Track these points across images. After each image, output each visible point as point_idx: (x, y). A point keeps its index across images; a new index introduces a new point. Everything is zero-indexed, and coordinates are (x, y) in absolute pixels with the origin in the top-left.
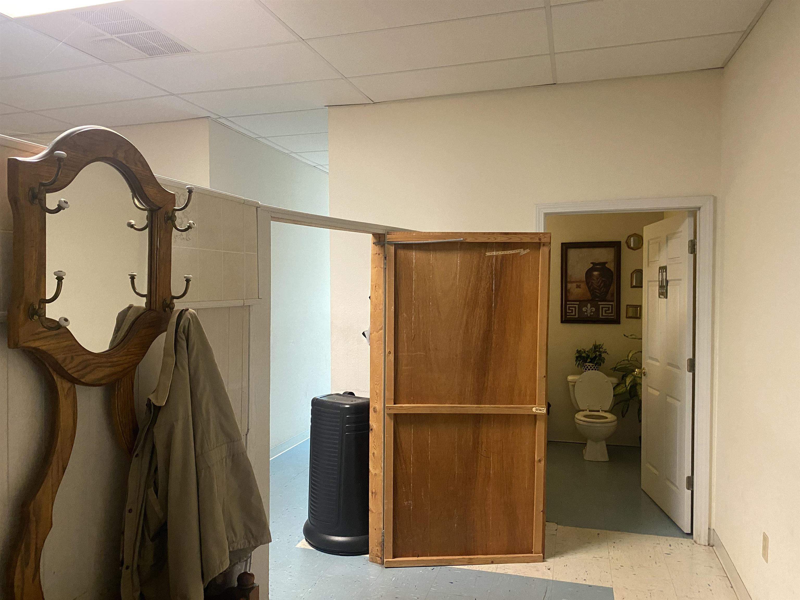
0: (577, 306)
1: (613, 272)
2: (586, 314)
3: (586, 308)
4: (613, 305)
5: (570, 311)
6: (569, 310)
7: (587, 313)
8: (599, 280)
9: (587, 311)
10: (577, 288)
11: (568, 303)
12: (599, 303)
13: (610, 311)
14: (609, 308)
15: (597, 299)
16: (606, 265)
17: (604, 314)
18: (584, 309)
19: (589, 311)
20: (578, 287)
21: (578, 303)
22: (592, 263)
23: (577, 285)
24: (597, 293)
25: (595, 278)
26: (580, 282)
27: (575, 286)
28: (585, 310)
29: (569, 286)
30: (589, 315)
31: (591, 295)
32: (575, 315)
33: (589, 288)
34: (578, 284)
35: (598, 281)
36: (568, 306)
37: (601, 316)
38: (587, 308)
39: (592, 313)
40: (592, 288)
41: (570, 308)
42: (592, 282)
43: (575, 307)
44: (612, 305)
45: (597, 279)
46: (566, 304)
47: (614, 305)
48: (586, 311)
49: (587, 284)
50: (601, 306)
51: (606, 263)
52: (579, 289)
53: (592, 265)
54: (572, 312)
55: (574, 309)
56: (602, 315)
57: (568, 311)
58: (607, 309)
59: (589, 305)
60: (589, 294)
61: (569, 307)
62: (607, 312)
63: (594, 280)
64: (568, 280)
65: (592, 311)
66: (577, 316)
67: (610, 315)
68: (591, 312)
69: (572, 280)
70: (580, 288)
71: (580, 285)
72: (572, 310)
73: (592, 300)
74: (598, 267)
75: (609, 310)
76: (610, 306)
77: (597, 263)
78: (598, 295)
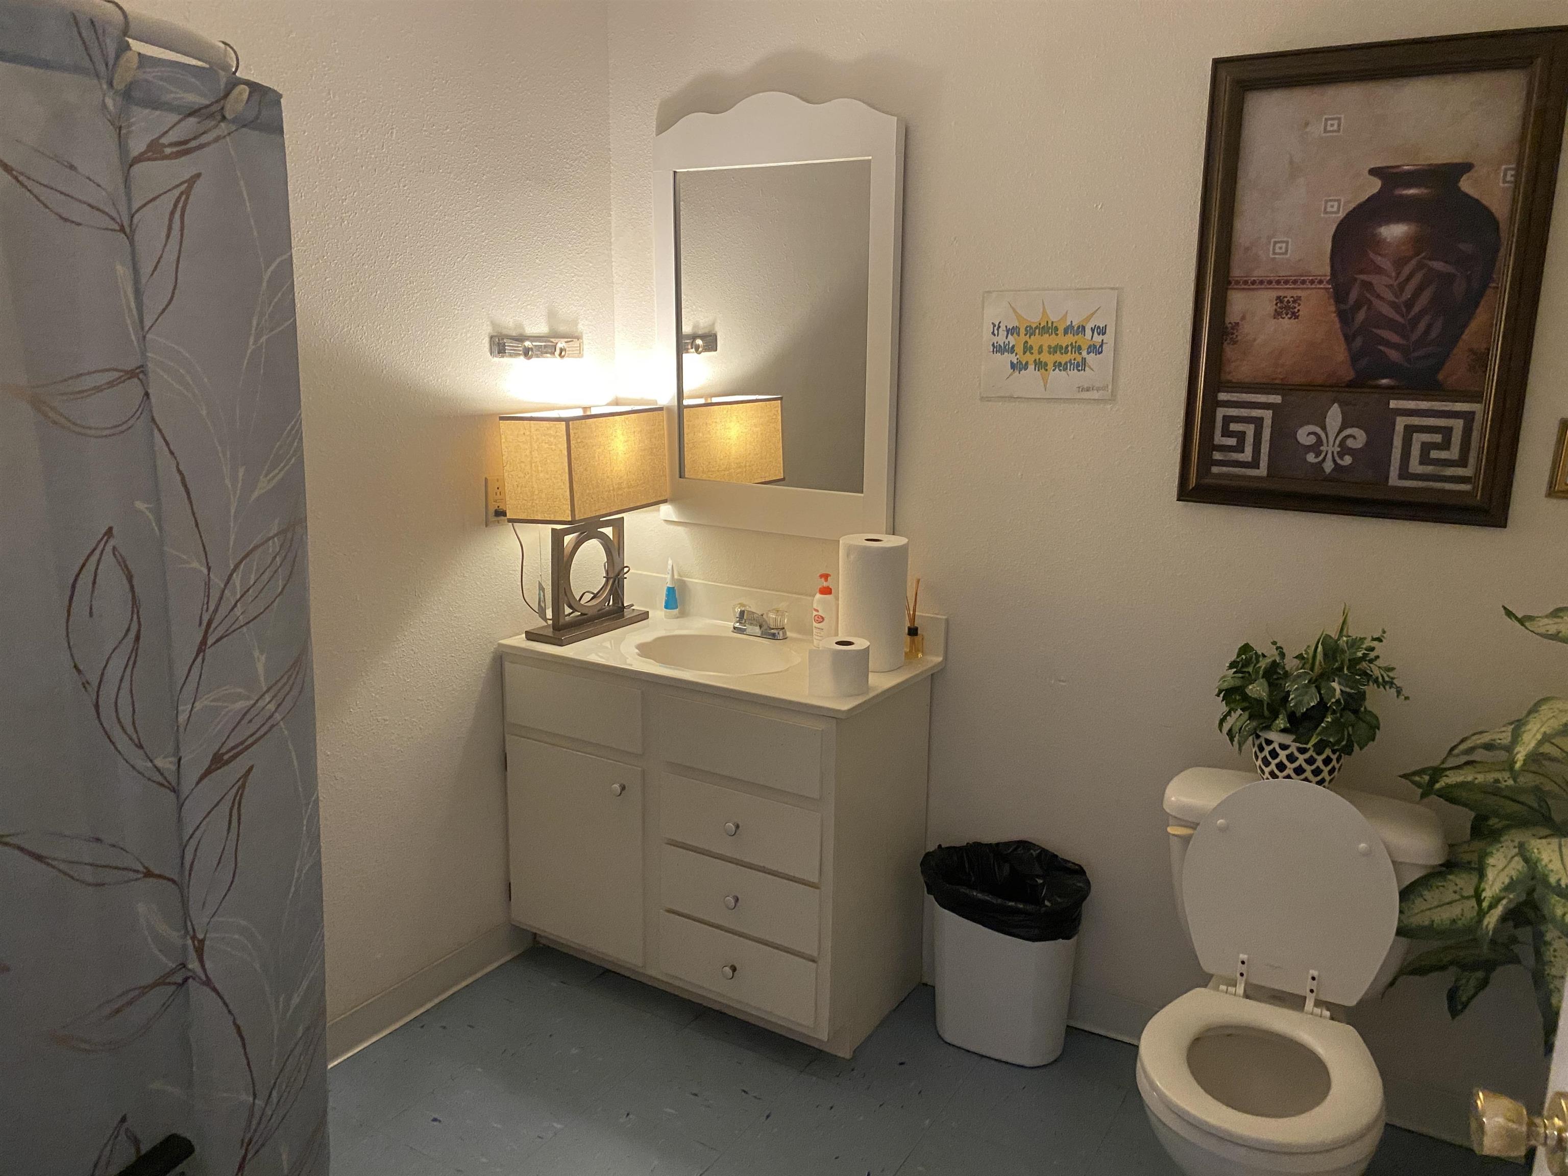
0: (1267, 415)
1: (1503, 226)
2: (1311, 458)
3: (1318, 430)
4: (1473, 420)
5: (1232, 442)
6: (1226, 433)
7: (1317, 457)
8: (1407, 270)
9: (1319, 442)
10: (1277, 314)
11: (1222, 396)
12: (1393, 404)
13: (1454, 453)
14: (1447, 432)
15: (1384, 381)
16: (1466, 185)
17: (1415, 466)
18: (1304, 436)
19: (1331, 448)
20: (1285, 309)
21: (1276, 399)
22: (1373, 172)
23: (1279, 299)
24: (1388, 344)
25: (1386, 264)
26: (1298, 282)
27: (1270, 308)
28: (1312, 440)
29: (1238, 302)
30: (1328, 466)
31: (1355, 359)
32: (1255, 464)
33: (1345, 317)
34: (1289, 294)
35: (1402, 278)
36: (1221, 412)
37: (1394, 480)
38: (1324, 428)
39: (1348, 460)
40: (1361, 315)
41: (1234, 427)
42: (1368, 285)
43: (1258, 423)
44: (1469, 417)
45: (1400, 263)
46: (1212, 403)
47: (1479, 417)
48: (1316, 448)
49: (1339, 294)
50: (1401, 423)
51: (1466, 167)
52: (1286, 322)
53: (1376, 185)
54: (1240, 448)
55: (1250, 430)
56: (1404, 474)
57: (1219, 439)
58: (1437, 438)
59: (1334, 416)
60: (1340, 354)
61: (1227, 420)
62: (1434, 454)
63: (1379, 270)
64: (1237, 272)
65: (1350, 443)
66: (1263, 471)
67: (1450, 471)
68: (1344, 450)
69: (1258, 274)
70: (1295, 316)
71: (1296, 300)
72: (1241, 436)
73: (1351, 385)
74: (1412, 191)
75: (1445, 445)
76: (1458, 425)
77: (1409, 173)
78: (1394, 355)
